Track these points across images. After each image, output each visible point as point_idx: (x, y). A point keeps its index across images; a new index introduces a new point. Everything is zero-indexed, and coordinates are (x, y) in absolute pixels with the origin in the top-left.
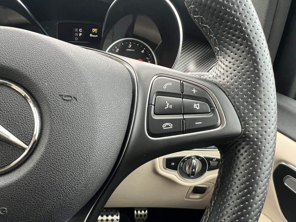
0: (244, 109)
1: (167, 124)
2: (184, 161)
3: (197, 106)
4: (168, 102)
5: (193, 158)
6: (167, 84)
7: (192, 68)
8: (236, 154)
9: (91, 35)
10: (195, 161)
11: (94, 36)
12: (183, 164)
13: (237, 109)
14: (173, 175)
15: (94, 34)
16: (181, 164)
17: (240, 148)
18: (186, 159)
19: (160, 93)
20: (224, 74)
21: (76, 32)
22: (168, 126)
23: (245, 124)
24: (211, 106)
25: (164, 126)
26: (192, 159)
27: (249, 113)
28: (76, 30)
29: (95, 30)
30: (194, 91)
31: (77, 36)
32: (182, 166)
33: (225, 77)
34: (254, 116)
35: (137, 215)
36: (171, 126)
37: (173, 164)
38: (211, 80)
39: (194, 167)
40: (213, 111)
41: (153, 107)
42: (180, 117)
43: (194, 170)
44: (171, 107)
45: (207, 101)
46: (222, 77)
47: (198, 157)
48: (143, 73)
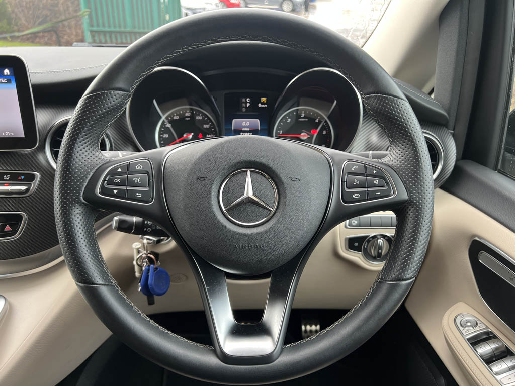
0: (409, 183)
1: (356, 195)
2: (368, 241)
3: (376, 182)
4: (356, 180)
5: (378, 237)
6: (354, 167)
7: (375, 138)
8: (405, 214)
9: (260, 105)
10: (382, 241)
11: (263, 106)
12: (368, 244)
13: (404, 183)
14: (356, 257)
15: (263, 103)
16: (365, 244)
17: (408, 210)
18: (371, 239)
19: (350, 174)
20: (393, 161)
21: (244, 102)
22: (356, 196)
23: (410, 193)
24: (386, 182)
25: (354, 196)
26: (378, 239)
27: (413, 186)
28: (244, 100)
29: (264, 99)
30: (374, 171)
31: (244, 107)
32: (367, 246)
33: (396, 161)
34: (416, 188)
35: (306, 331)
36: (359, 196)
37: (356, 244)
38: (386, 163)
39: (380, 248)
40: (388, 185)
41: (345, 183)
42: (365, 190)
43: (380, 251)
44: (358, 183)
45: (384, 178)
46: (394, 161)
47: (384, 236)
48: (336, 159)
